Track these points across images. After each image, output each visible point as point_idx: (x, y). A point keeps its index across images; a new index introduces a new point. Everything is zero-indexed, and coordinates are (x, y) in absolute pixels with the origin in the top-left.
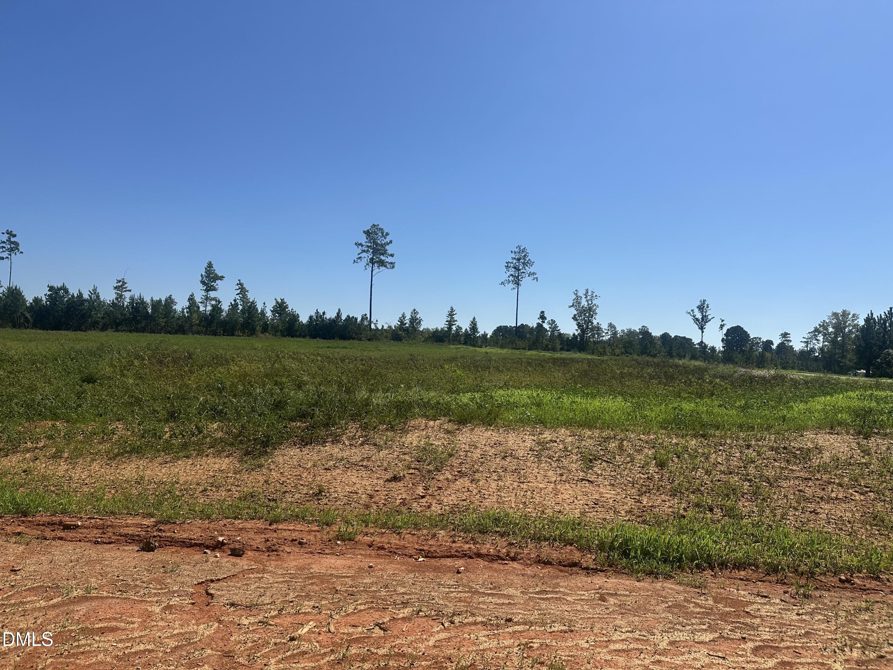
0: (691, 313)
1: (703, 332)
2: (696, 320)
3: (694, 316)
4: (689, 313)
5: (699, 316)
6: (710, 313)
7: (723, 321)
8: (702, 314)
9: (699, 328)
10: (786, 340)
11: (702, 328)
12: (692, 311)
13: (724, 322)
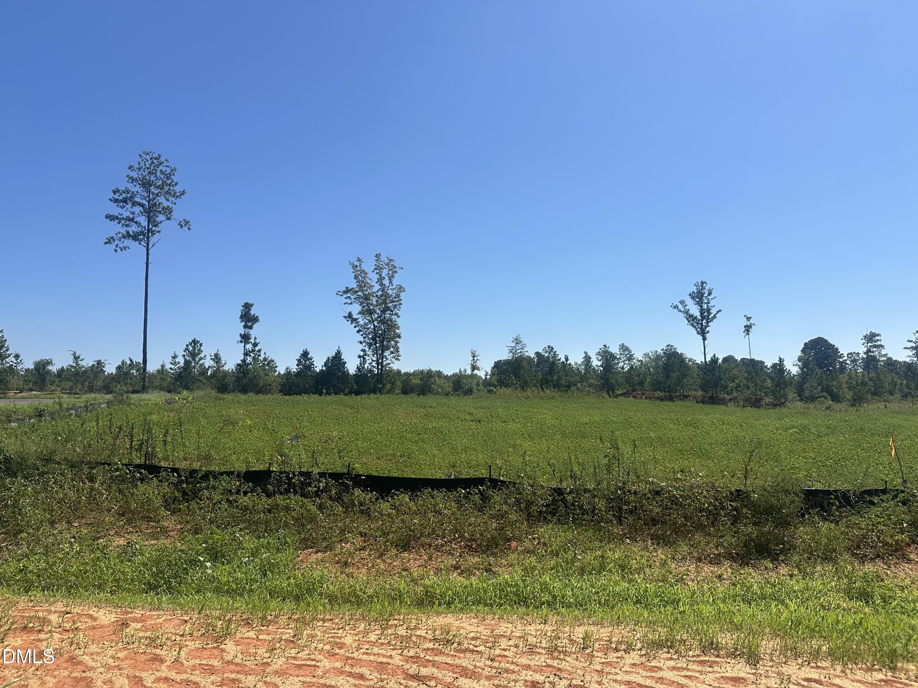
0: (680, 307)
1: (704, 339)
2: (690, 318)
3: (687, 312)
4: (676, 307)
5: (695, 311)
6: (715, 304)
7: (749, 319)
8: (701, 307)
9: (698, 333)
10: (875, 346)
11: (703, 333)
12: (682, 302)
13: (752, 321)
